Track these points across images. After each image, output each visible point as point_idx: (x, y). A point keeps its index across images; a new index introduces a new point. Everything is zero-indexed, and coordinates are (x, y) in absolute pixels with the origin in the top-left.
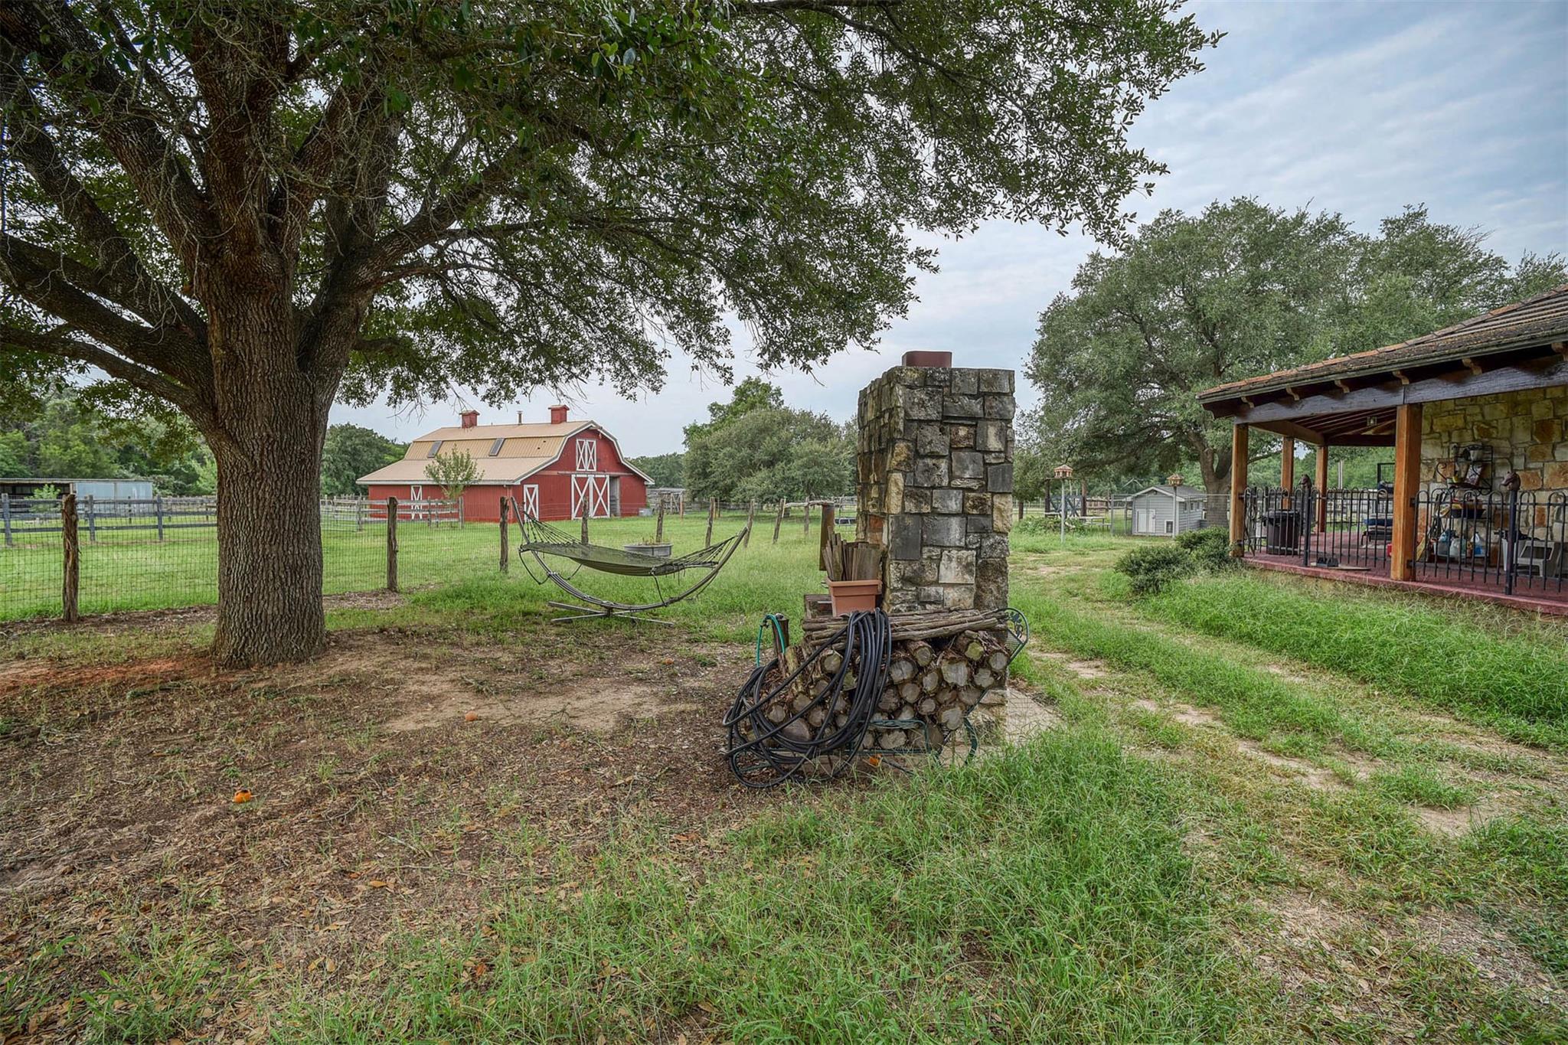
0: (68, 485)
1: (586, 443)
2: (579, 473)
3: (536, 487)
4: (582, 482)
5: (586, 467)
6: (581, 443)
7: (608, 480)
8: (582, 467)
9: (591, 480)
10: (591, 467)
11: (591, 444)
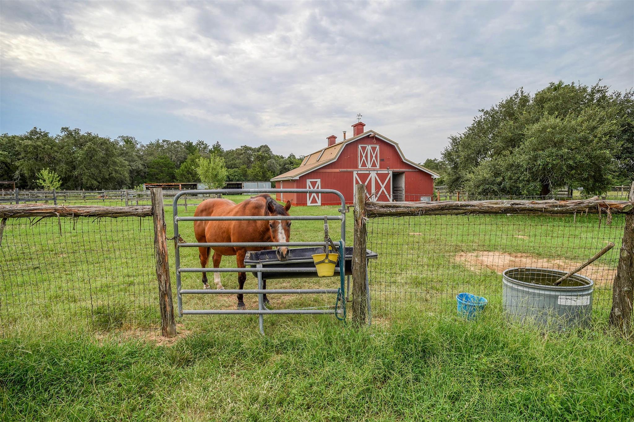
0: (241, 184)
1: (369, 148)
2: (361, 170)
3: (319, 181)
4: (364, 177)
5: (369, 166)
6: (364, 149)
7: (391, 175)
8: (364, 165)
9: (373, 175)
10: (374, 165)
11: (374, 149)
